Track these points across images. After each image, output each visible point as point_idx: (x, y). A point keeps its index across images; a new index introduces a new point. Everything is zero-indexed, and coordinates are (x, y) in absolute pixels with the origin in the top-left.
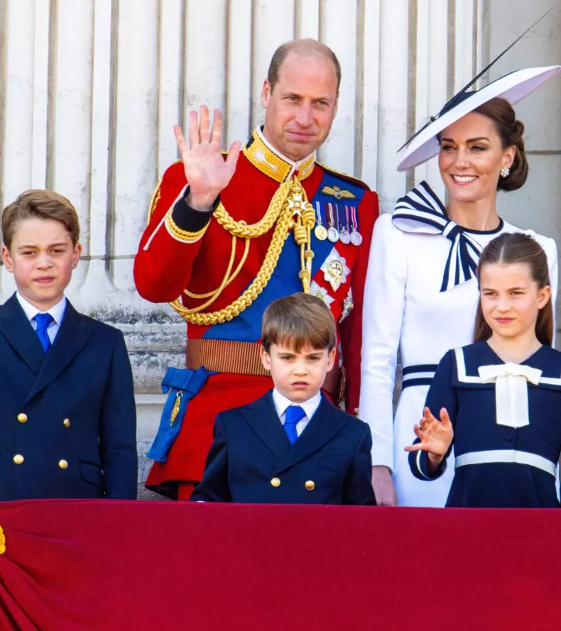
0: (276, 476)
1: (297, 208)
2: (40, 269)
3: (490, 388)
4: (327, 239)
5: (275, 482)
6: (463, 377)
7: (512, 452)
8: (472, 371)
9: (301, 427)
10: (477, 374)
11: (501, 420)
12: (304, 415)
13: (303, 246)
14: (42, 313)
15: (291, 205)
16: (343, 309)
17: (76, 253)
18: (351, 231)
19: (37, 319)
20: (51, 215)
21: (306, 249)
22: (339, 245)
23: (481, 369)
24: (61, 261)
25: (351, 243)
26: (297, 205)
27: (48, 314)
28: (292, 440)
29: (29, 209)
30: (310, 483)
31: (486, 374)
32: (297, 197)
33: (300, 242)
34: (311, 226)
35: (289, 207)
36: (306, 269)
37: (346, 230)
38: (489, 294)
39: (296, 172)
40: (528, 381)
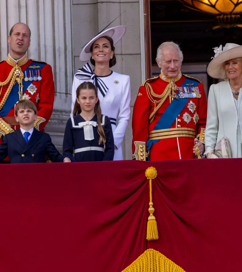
0: (23, 154)
3: (82, 129)
4: (29, 80)
5: (23, 155)
6: (74, 126)
7: (90, 147)
8: (76, 124)
9: (29, 138)
10: (78, 125)
11: (86, 139)
12: (30, 134)
13: (20, 85)
15: (15, 73)
16: (36, 100)
18: (38, 76)
21: (21, 85)
22: (33, 82)
23: (79, 124)
25: (37, 80)
26: (17, 72)
28: (27, 142)
30: (33, 155)
31: (81, 125)
32: (17, 70)
33: (19, 83)
34: (22, 78)
35: (15, 74)
36: (21, 91)
37: (36, 77)
38: (84, 98)
39: (17, 63)
40: (93, 126)
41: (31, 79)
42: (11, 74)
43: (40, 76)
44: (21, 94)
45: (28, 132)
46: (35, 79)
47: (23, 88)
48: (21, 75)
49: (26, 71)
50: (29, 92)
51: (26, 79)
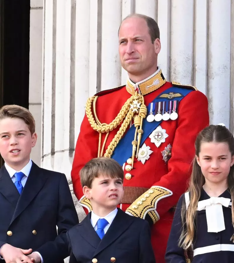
0: (94, 258)
1: (135, 108)
2: (12, 145)
3: (203, 213)
5: (94, 261)
7: (219, 245)
11: (210, 230)
13: (137, 128)
14: (18, 172)
16: (163, 157)
17: (33, 138)
19: (16, 175)
20: (15, 114)
23: (199, 203)
24: (23, 141)
26: (135, 106)
27: (21, 172)
29: (4, 113)
32: (135, 102)
33: (135, 126)
34: (143, 116)
35: (131, 108)
36: (137, 140)
37: (168, 113)
38: (207, 159)
39: (137, 89)
40: (223, 206)
41: (158, 117)
42: (123, 109)
43: (176, 112)
44: (137, 146)
45: (104, 219)
46: (166, 117)
47: (142, 135)
48: (141, 111)
49: (152, 104)
50: (153, 141)
51: (150, 118)
